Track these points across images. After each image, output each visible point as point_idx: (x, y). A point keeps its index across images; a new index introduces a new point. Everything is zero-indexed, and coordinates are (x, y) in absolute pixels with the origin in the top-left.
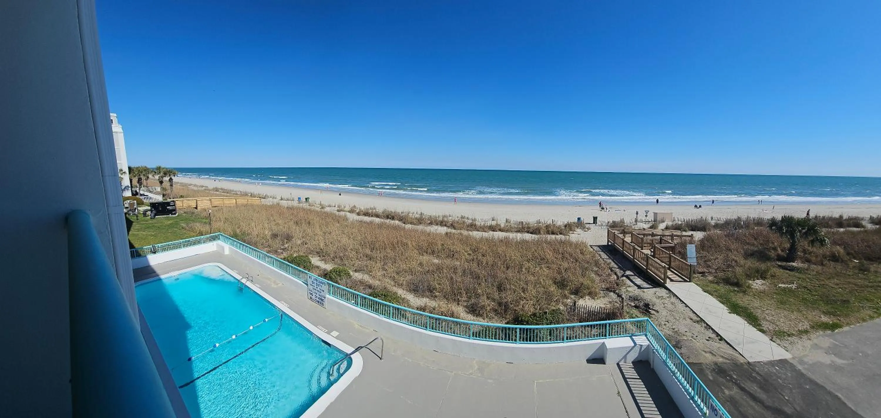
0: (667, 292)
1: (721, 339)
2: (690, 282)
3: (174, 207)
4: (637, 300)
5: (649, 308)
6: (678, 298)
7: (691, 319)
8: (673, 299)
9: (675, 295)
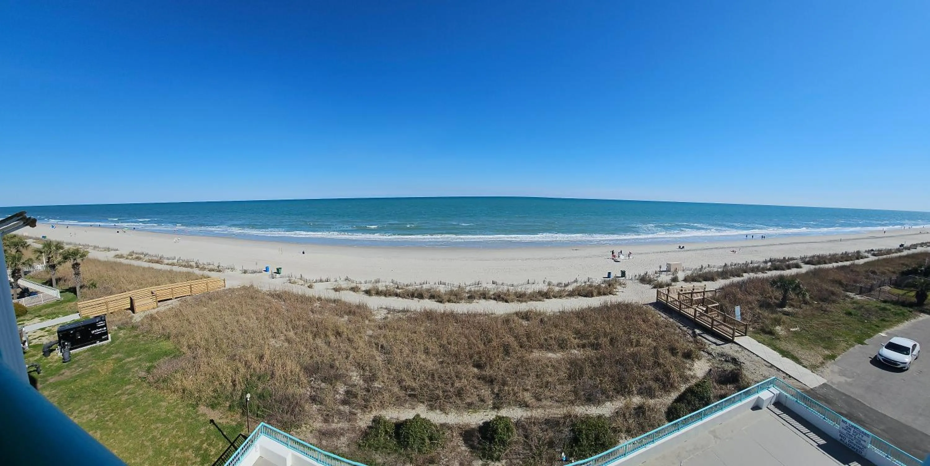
0: (738, 346)
1: (790, 377)
2: (746, 335)
3: (105, 328)
4: (724, 356)
5: (737, 361)
6: (749, 350)
7: (766, 365)
8: (746, 351)
9: (746, 349)
